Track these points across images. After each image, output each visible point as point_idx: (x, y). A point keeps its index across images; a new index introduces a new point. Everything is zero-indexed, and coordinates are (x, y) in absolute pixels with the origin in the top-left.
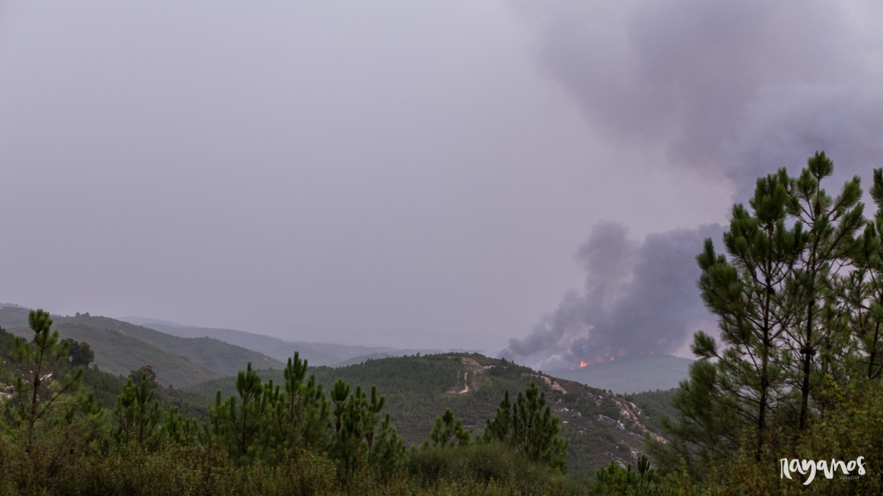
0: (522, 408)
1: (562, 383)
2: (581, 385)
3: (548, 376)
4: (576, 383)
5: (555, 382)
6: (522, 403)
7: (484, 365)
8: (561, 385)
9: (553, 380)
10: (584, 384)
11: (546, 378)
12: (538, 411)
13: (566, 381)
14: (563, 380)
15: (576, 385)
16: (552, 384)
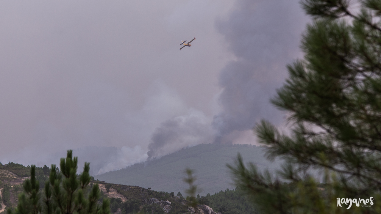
0: (57, 189)
1: (120, 189)
2: (143, 189)
3: (102, 183)
4: (137, 187)
5: (111, 189)
6: (56, 181)
7: (23, 176)
8: (118, 192)
9: (109, 186)
10: (146, 187)
11: (100, 185)
12: (79, 190)
13: (125, 187)
14: (120, 186)
15: (137, 190)
16: (108, 191)
